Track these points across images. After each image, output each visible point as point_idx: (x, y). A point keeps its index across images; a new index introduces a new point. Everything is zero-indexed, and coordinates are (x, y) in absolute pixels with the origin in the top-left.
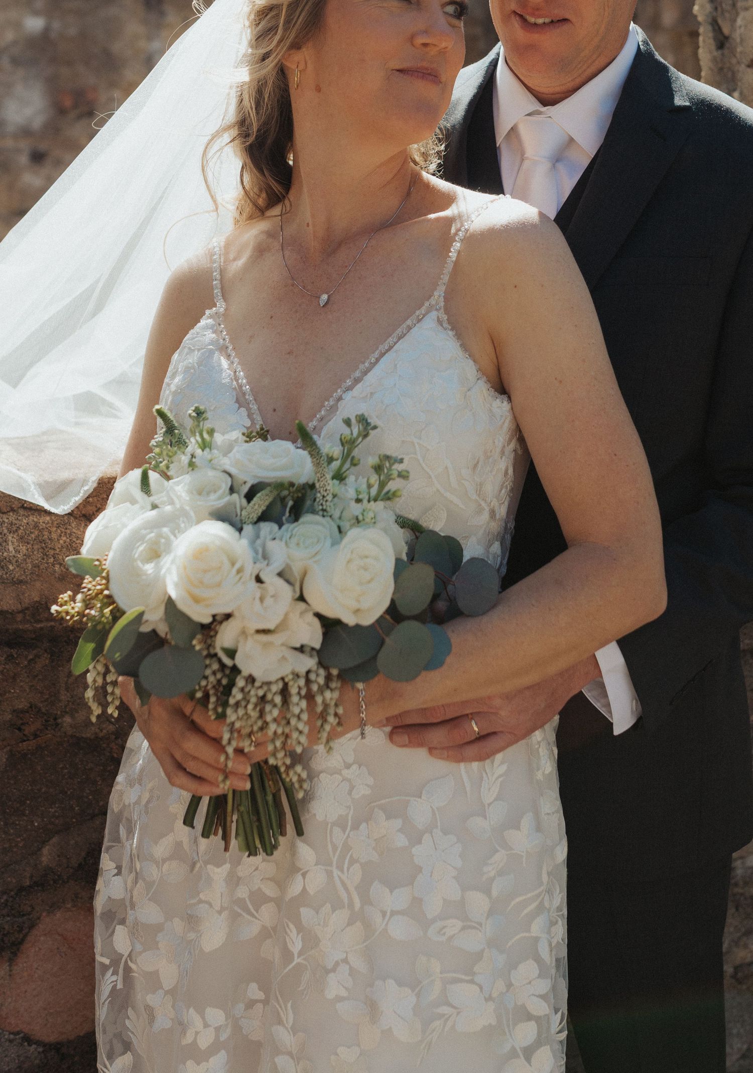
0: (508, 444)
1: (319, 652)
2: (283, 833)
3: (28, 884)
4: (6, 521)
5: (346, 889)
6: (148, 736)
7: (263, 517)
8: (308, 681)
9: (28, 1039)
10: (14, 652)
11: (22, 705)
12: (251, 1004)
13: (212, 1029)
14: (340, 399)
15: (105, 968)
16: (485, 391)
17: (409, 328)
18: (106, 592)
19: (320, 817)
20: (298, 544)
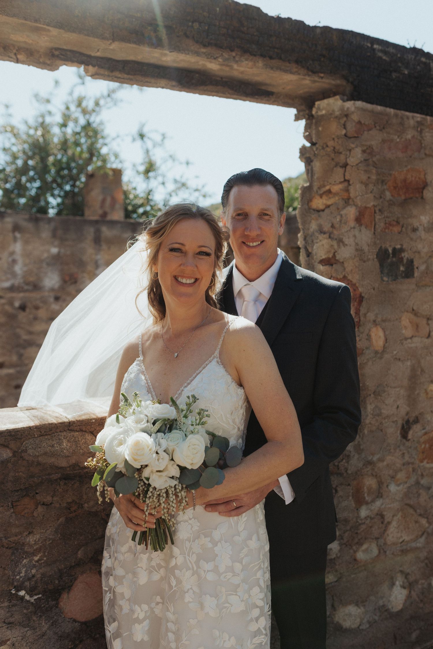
0: (243, 404)
1: (179, 478)
2: (167, 544)
3: (73, 565)
4: (63, 434)
5: (191, 562)
6: (119, 510)
7: (159, 431)
8: (175, 489)
9: (75, 621)
10: (66, 481)
11: (70, 500)
12: (157, 604)
13: (144, 612)
14: (183, 390)
15: (106, 592)
16: (235, 386)
17: (207, 365)
18: (104, 458)
19: (181, 537)
20: (171, 440)
